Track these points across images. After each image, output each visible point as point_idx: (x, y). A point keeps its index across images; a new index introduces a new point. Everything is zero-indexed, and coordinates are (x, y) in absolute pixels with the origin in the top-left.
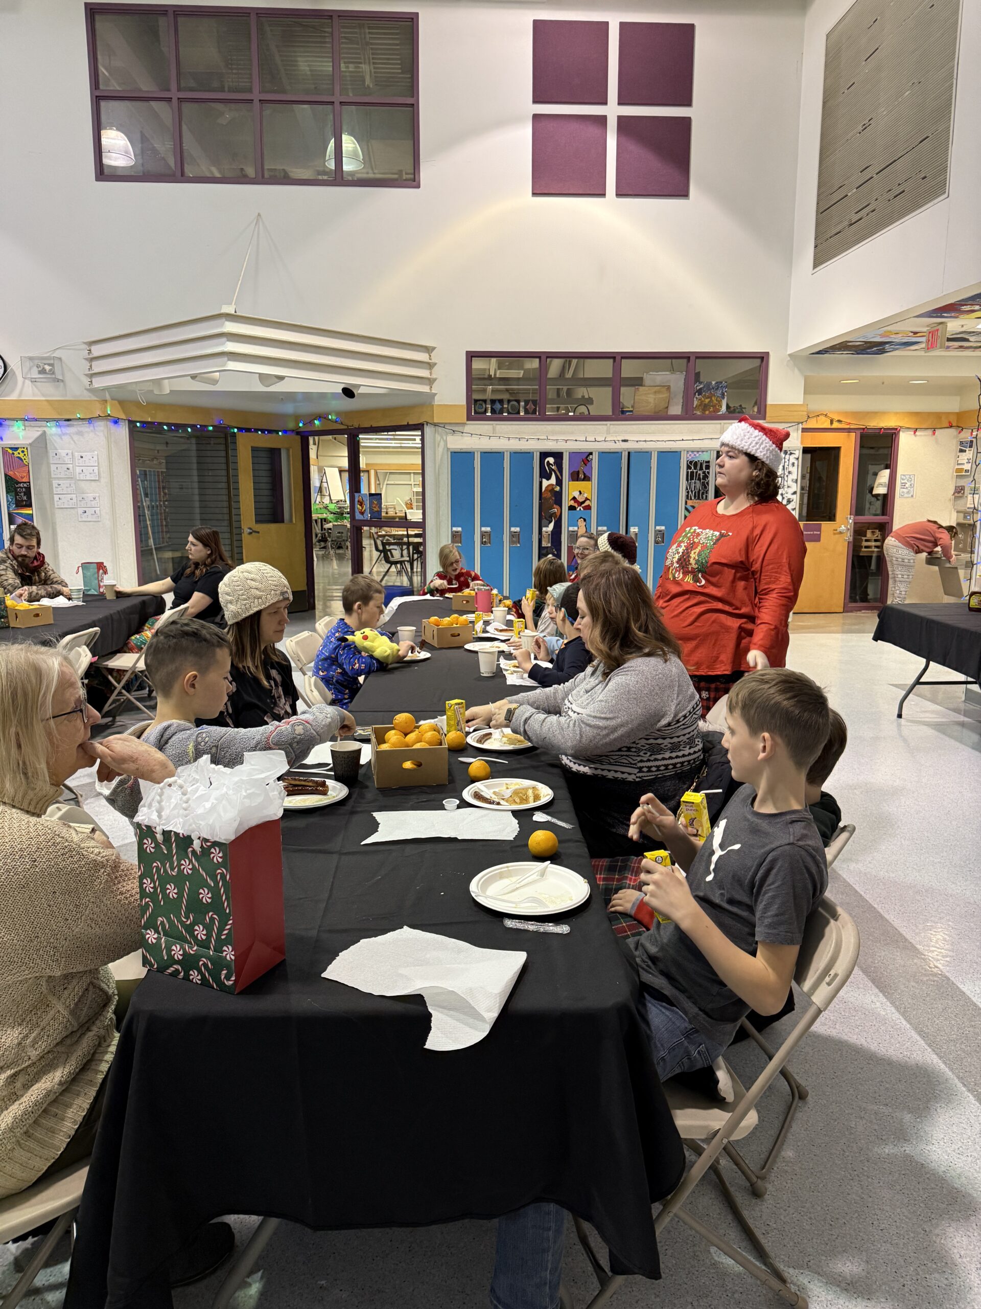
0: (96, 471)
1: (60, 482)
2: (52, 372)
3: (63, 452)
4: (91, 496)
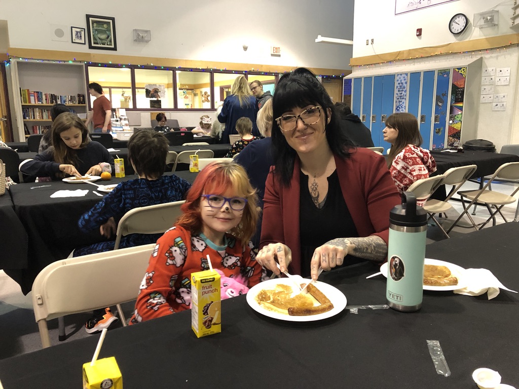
0: (508, 79)
1: (485, 87)
2: (492, 20)
3: (490, 69)
4: (502, 95)
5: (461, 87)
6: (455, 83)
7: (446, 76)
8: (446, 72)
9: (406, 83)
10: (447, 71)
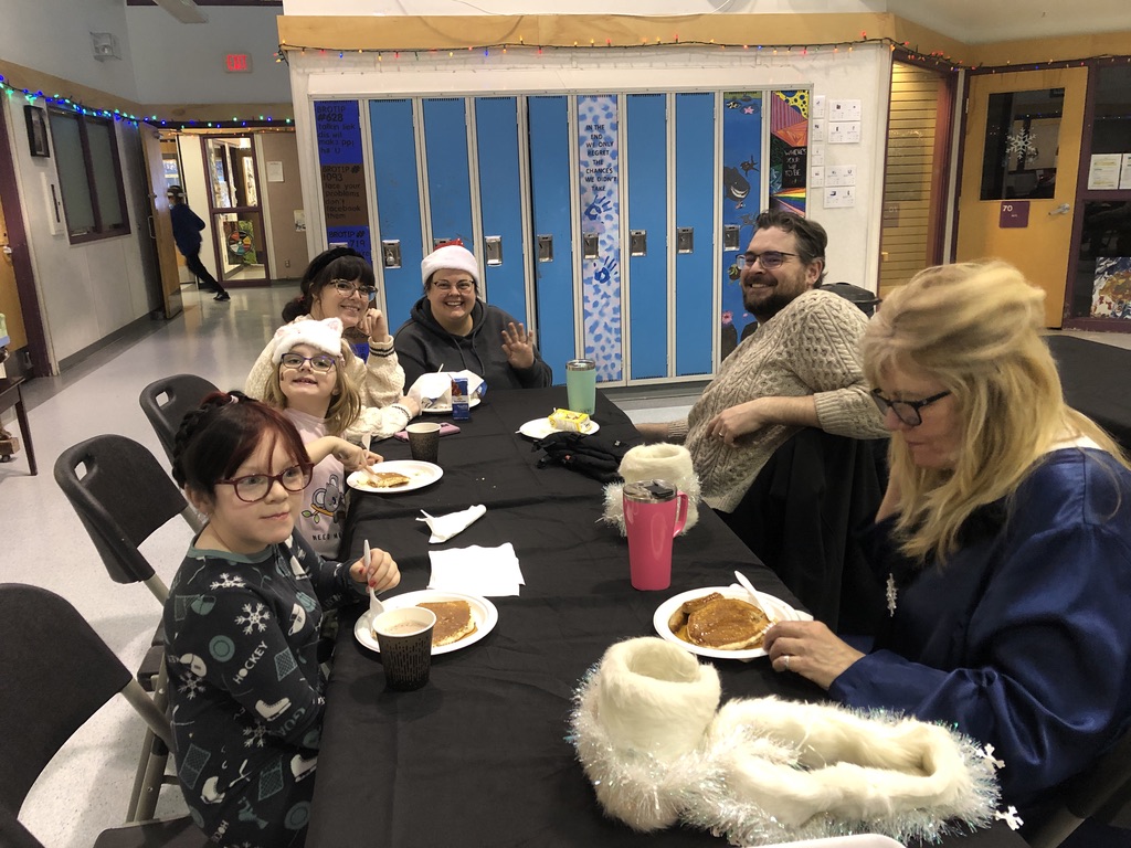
0: (858, 129)
4: (846, 168)
5: (798, 145)
6: (780, 133)
7: (749, 110)
8: (750, 99)
9: (615, 127)
10: (752, 96)
